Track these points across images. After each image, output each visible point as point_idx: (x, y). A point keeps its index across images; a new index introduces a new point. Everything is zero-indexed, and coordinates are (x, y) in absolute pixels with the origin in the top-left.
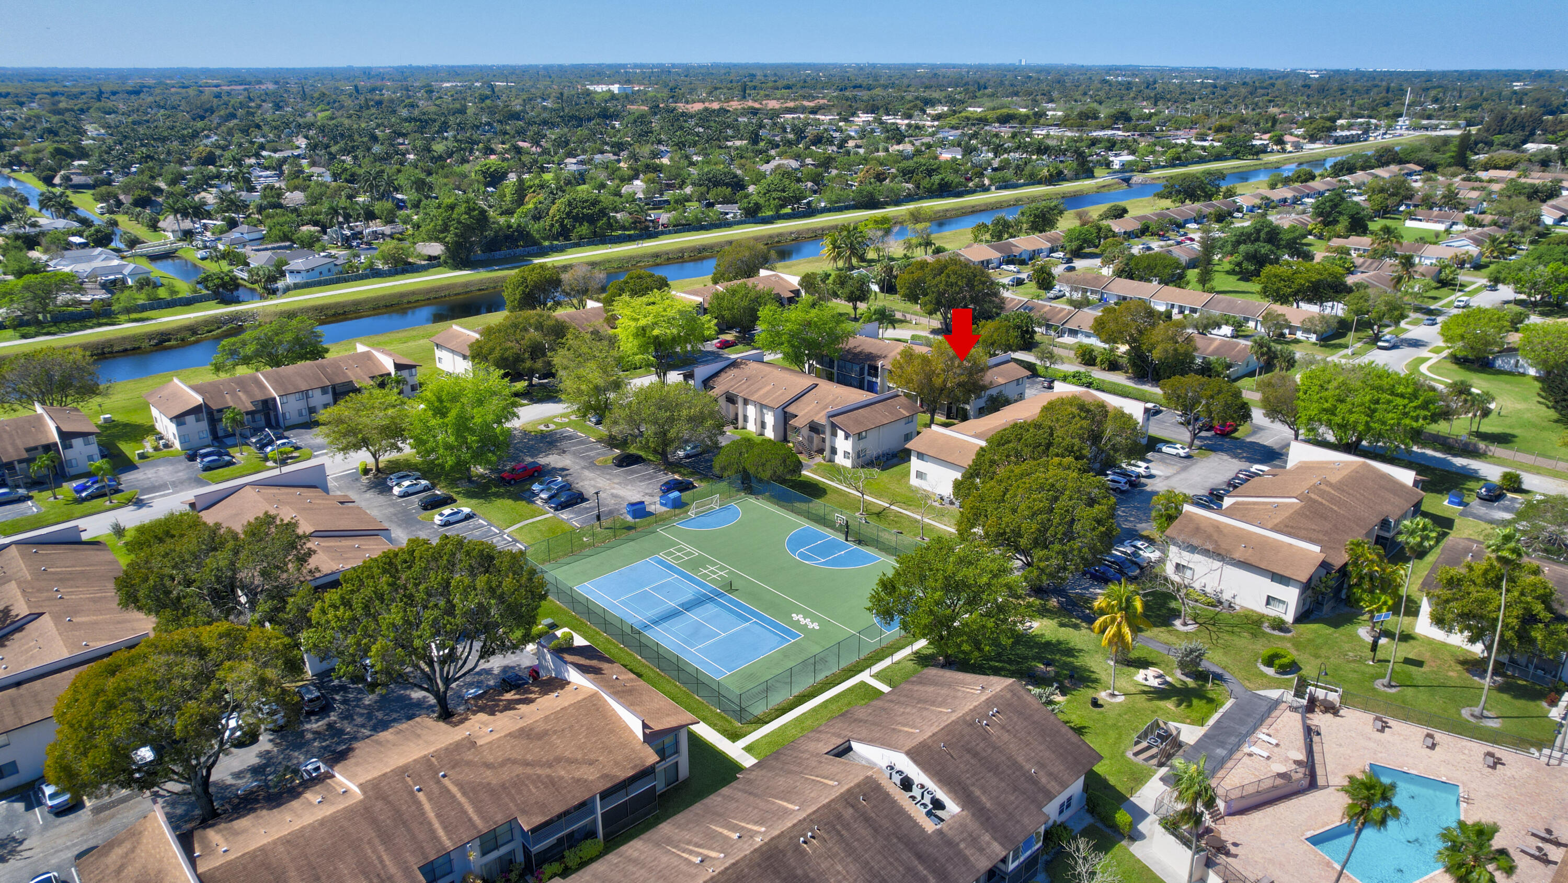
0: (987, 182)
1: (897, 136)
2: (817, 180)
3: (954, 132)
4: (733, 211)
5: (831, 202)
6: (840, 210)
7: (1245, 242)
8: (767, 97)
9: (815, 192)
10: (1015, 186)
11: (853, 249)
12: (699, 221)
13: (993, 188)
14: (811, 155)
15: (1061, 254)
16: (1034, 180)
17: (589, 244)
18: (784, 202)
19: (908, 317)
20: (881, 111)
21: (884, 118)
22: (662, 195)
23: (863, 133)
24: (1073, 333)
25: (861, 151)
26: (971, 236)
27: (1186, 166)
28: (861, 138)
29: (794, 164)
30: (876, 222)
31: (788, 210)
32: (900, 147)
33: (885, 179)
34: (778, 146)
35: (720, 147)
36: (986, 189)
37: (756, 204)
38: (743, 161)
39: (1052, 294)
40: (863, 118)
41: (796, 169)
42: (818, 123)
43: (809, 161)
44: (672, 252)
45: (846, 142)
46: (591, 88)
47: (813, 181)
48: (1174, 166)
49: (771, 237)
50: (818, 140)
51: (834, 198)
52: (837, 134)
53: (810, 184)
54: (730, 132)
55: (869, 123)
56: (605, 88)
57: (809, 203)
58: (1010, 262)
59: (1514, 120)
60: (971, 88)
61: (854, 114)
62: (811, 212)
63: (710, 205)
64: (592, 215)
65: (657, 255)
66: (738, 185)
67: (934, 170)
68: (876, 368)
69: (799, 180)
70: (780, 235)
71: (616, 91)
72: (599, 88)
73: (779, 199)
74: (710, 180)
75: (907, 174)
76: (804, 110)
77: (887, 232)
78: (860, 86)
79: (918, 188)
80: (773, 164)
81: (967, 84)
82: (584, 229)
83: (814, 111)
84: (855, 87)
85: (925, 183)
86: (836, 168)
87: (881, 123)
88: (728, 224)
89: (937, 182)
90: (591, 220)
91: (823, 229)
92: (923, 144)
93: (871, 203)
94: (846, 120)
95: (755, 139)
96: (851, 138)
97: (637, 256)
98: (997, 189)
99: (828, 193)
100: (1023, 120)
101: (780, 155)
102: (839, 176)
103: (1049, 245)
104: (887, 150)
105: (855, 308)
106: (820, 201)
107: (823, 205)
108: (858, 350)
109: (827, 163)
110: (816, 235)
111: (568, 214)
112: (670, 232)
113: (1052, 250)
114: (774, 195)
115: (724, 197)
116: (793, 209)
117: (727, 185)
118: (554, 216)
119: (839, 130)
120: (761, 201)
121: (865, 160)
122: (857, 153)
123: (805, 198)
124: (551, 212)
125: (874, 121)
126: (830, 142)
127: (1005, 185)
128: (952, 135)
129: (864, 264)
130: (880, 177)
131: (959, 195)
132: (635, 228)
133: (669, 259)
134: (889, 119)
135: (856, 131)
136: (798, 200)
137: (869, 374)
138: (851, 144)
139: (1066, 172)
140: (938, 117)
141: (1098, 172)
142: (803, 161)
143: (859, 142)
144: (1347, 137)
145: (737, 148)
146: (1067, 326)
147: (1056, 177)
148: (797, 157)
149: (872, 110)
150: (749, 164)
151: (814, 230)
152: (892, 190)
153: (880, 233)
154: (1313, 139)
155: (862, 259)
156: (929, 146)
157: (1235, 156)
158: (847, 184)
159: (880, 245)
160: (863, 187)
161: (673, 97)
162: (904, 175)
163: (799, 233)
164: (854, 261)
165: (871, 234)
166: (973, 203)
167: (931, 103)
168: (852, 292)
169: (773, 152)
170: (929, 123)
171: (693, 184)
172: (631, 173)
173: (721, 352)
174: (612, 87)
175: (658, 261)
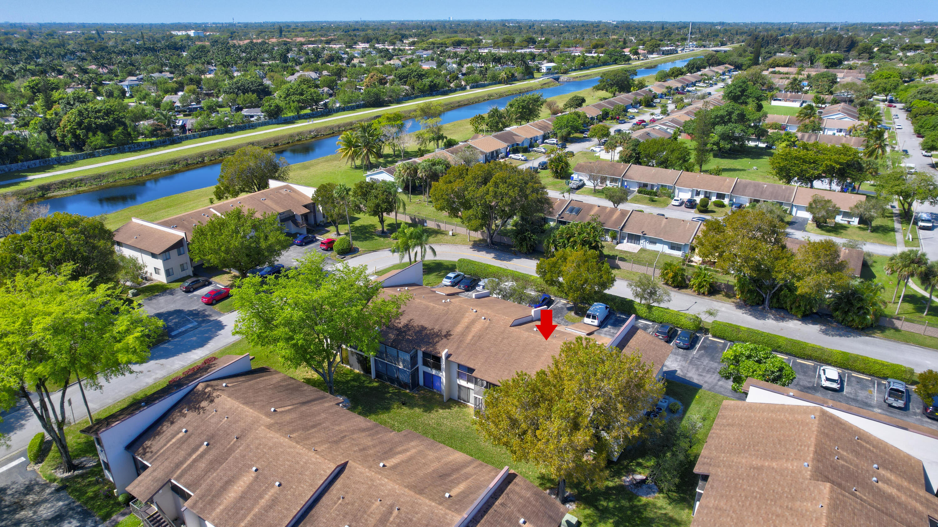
0: (463, 83)
1: (388, 56)
2: (332, 85)
3: (425, 52)
4: (258, 114)
5: (344, 102)
6: (353, 109)
7: (718, 123)
8: (297, 36)
9: (331, 95)
10: (483, 86)
11: (368, 145)
12: (225, 124)
13: (468, 87)
14: (327, 69)
15: (555, 141)
16: (496, 81)
17: (104, 154)
18: (304, 104)
19: (443, 227)
20: (374, 41)
21: (377, 45)
22: (199, 103)
23: (363, 54)
24: (634, 238)
25: (364, 65)
26: (471, 128)
27: (588, 69)
28: (362, 57)
29: (313, 75)
30: (389, 119)
31: (308, 111)
32: (392, 62)
33: (386, 83)
34: (301, 63)
35: (256, 65)
36: (463, 89)
37: (277, 106)
38: (272, 74)
39: (573, 184)
40: (361, 46)
41: (315, 79)
42: (331, 49)
43: (325, 73)
44: (192, 157)
45: (352, 59)
46: (173, 33)
47: (329, 87)
48: (581, 69)
49: (291, 136)
50: (331, 59)
51: (346, 99)
52: (346, 56)
53: (326, 89)
54: (266, 56)
55: (367, 48)
56: (184, 33)
57: (325, 105)
58: (516, 151)
59: (763, 39)
60: (428, 30)
61: (355, 43)
62: (328, 112)
63: (239, 109)
64: (106, 124)
65: (175, 162)
66: (264, 92)
67: (423, 75)
68: (438, 359)
69: (317, 86)
70: (299, 134)
71: (192, 35)
72: (180, 33)
73: (299, 101)
74: (239, 89)
75: (403, 79)
76: (321, 42)
77: (401, 128)
78: (358, 30)
79: (413, 88)
80: (297, 75)
81: (424, 27)
82: (98, 139)
83: (328, 42)
84: (354, 30)
85: (418, 85)
86: (346, 77)
87: (375, 48)
88: (252, 126)
89: (428, 83)
90: (107, 129)
91: (339, 126)
92: (407, 60)
93: (378, 103)
94: (351, 47)
95: (285, 59)
96: (355, 57)
97: (152, 165)
98: (471, 88)
99: (341, 95)
100: (470, 44)
101: (302, 70)
102: (349, 82)
103: (542, 133)
104: (383, 64)
105: (382, 221)
106: (335, 102)
107: (338, 105)
108: (403, 321)
109: (339, 73)
110: (334, 132)
111: (80, 124)
112: (194, 137)
113: (545, 137)
114: (293, 98)
115: (251, 102)
116: (312, 110)
117: (253, 92)
118: (65, 126)
119: (347, 53)
120: (282, 104)
121: (367, 71)
122: (361, 66)
123: (322, 100)
124: (62, 124)
125: (370, 48)
126: (341, 60)
127: (476, 85)
128: (425, 54)
129: (381, 160)
130: (382, 82)
131: (445, 93)
132: (156, 136)
133: (187, 165)
134: (380, 46)
135: (358, 54)
136: (317, 102)
137: (425, 364)
138: (355, 61)
139: (516, 75)
140: (413, 43)
141: (536, 75)
142: (321, 73)
143: (362, 60)
144: (668, 50)
145: (269, 65)
146: (626, 231)
147: (511, 79)
148: (316, 70)
149: (368, 40)
150: (276, 75)
151: (331, 128)
152: (393, 91)
153: (394, 130)
154: (651, 52)
155: (379, 155)
156: (412, 61)
157: (615, 62)
158: (356, 89)
159: (395, 141)
160: (369, 89)
161: (231, 37)
162: (400, 80)
163: (318, 131)
164: (372, 159)
165: (385, 131)
166: (458, 99)
167: (406, 37)
168: (378, 206)
169: (298, 68)
170: (407, 48)
171: (225, 92)
172: (175, 86)
173: (209, 310)
174: (189, 33)
175: (176, 167)
